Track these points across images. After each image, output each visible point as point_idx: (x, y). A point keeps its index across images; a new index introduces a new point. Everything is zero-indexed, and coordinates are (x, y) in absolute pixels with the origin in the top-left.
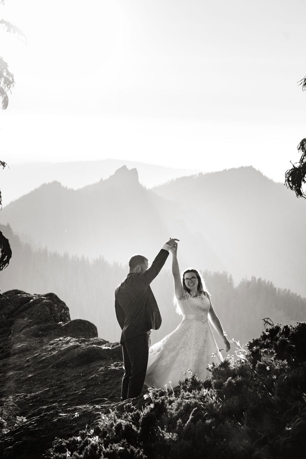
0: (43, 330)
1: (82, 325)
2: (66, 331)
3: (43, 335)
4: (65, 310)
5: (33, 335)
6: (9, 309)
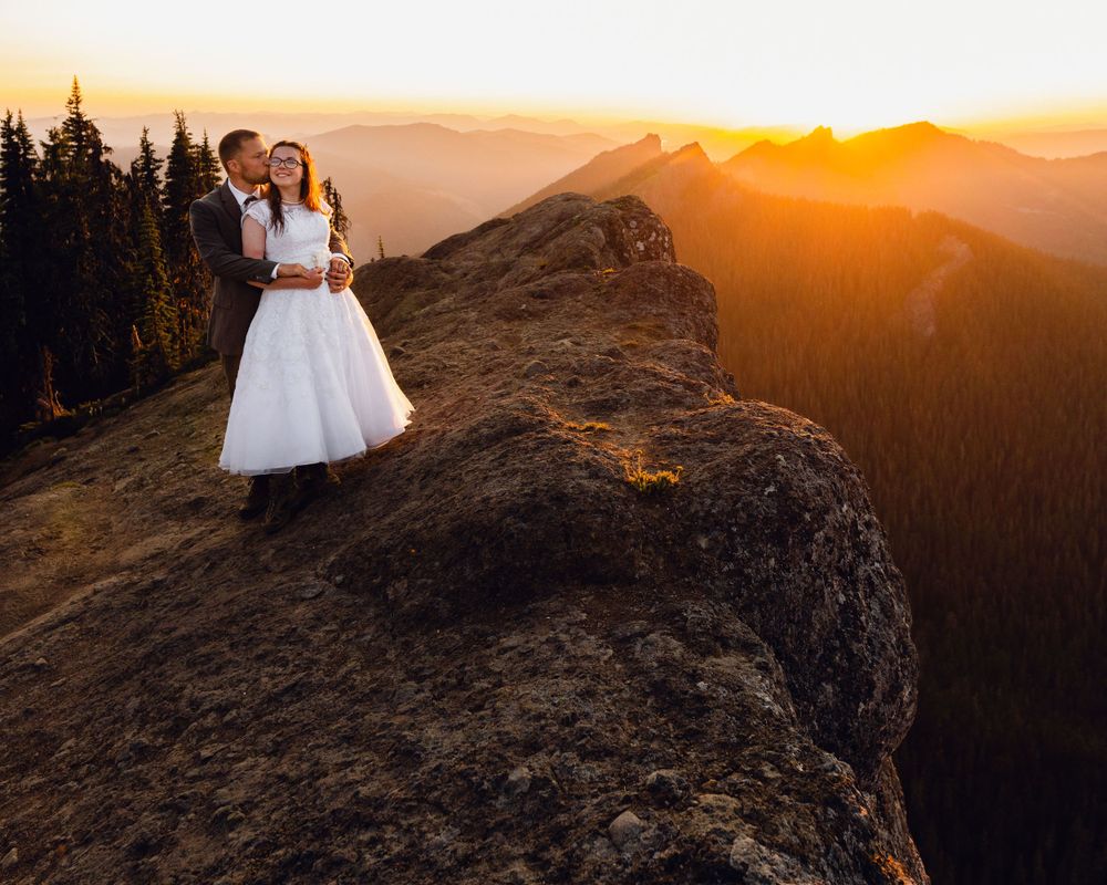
0: (542, 296)
1: (663, 279)
2: (607, 301)
3: (531, 314)
4: (658, 235)
5: (499, 315)
6: (531, 232)
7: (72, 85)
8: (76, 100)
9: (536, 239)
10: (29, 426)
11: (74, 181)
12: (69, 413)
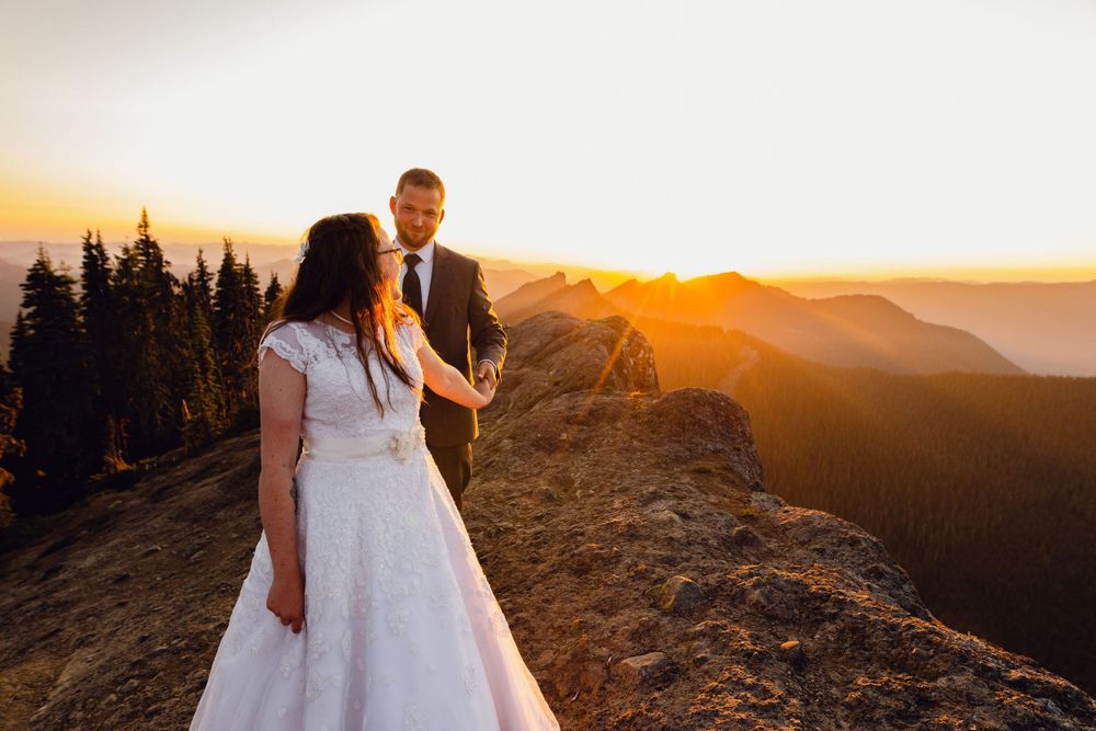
0: (576, 423)
3: (573, 446)
4: (645, 352)
6: (529, 346)
7: (141, 212)
8: (144, 225)
9: (535, 352)
10: (97, 477)
11: (141, 286)
12: (130, 467)
